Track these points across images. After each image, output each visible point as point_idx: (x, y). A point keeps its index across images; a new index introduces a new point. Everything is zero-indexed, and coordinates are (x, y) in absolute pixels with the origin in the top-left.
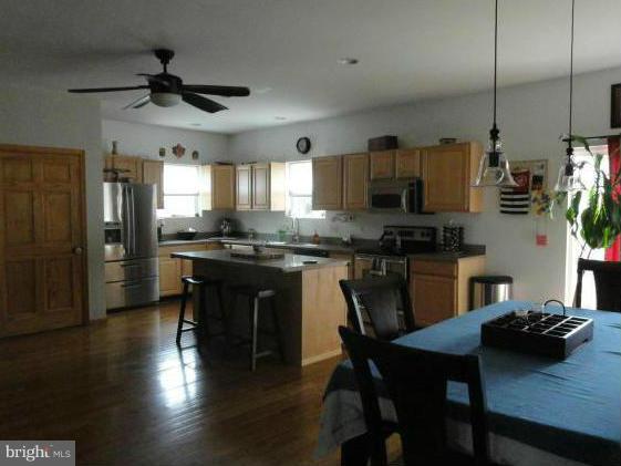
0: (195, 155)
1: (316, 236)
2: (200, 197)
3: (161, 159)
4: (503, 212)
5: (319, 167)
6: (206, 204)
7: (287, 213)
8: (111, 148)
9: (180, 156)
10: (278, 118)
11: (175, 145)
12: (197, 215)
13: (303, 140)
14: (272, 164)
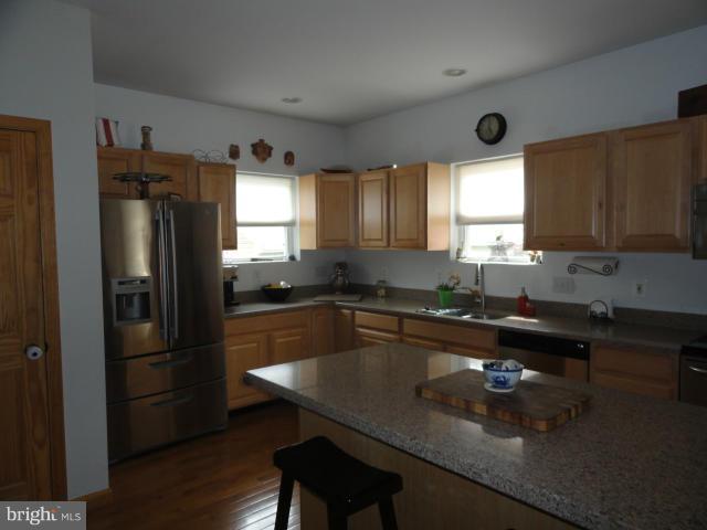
0: (289, 158)
1: (524, 299)
2: (297, 230)
3: (230, 161)
5: (540, 162)
6: (307, 241)
8: (140, 140)
9: (264, 160)
10: (449, 73)
11: (256, 141)
12: (292, 258)
13: (492, 118)
14: (429, 164)
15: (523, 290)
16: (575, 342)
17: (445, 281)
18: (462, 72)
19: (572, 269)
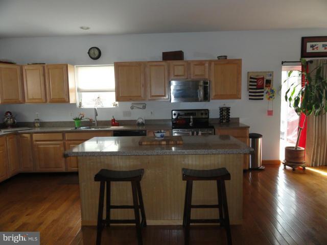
1: (114, 120)
4: (250, 99)
5: (121, 69)
7: (78, 105)
13: (95, 49)
14: (68, 65)
15: (113, 117)
16: (142, 131)
17: (77, 116)
18: (88, 28)
19: (132, 108)
